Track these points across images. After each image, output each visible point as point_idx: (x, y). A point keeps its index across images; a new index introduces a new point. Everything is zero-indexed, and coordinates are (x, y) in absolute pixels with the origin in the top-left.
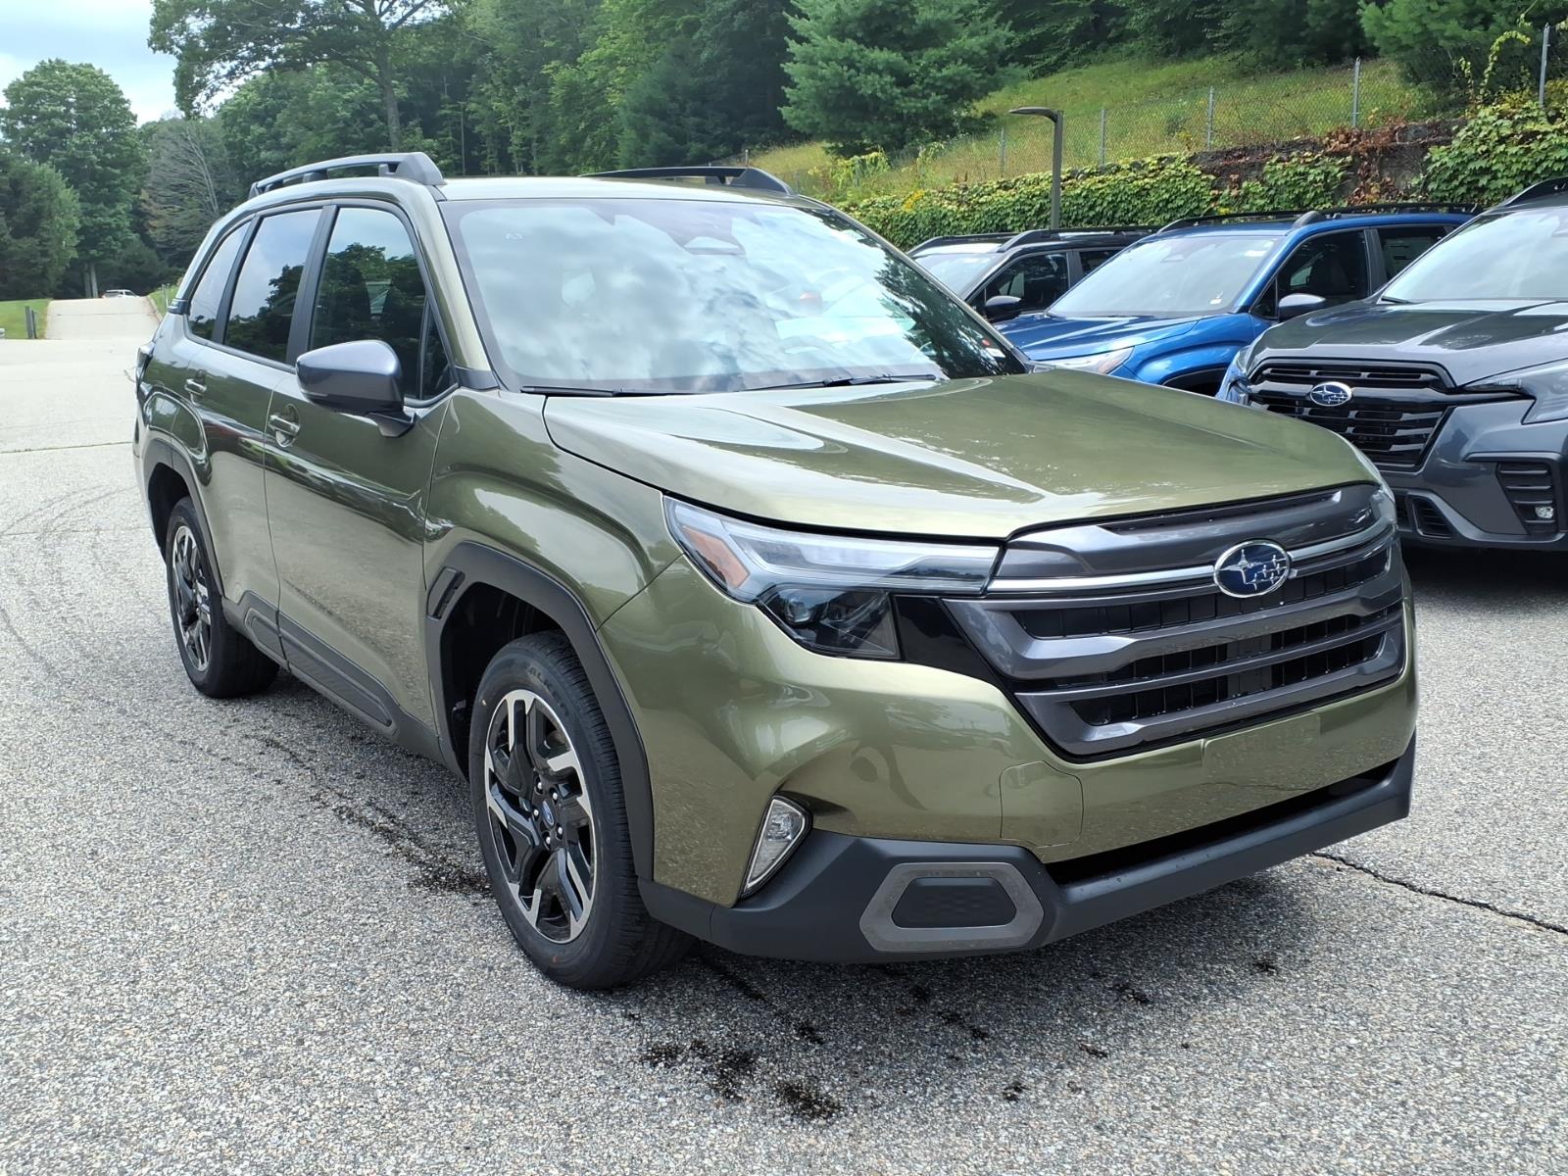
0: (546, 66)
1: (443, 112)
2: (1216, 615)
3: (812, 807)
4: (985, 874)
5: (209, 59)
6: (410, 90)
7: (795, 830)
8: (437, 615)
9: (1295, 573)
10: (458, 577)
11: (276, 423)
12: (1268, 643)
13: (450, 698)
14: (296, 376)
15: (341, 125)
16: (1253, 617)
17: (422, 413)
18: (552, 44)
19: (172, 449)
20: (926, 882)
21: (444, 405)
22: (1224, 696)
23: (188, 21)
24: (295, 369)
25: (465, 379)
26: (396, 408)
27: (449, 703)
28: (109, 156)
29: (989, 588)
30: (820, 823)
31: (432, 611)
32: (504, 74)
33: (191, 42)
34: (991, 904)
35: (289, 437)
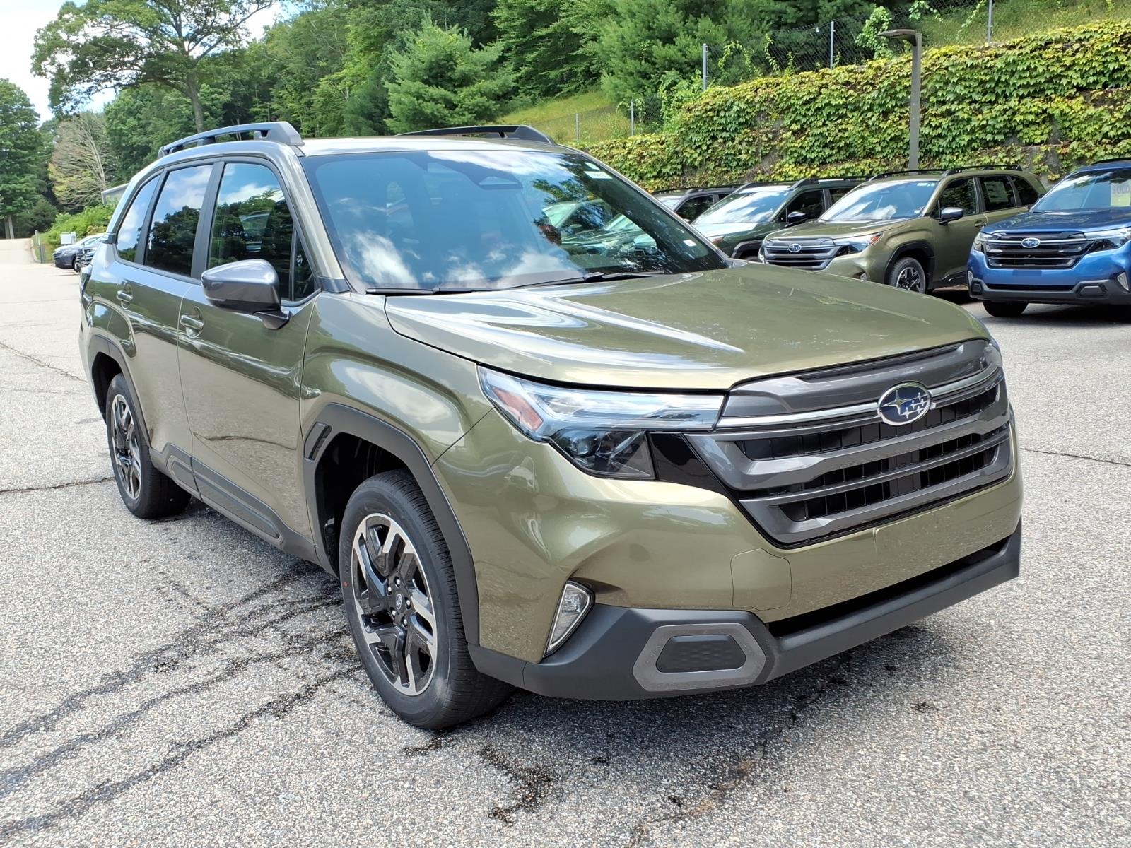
0: (321, 79)
1: (255, 110)
2: (880, 437)
3: (594, 588)
4: (723, 631)
5: (74, 80)
6: (232, 95)
7: (582, 605)
8: (311, 457)
9: (934, 406)
10: (327, 430)
11: (184, 321)
12: (917, 457)
13: (323, 516)
14: (202, 287)
15: (185, 119)
16: (905, 438)
17: (295, 311)
18: (325, 64)
19: (109, 342)
20: (679, 639)
21: (311, 304)
22: (887, 496)
23: (57, 56)
24: (201, 282)
25: (326, 286)
26: (276, 308)
27: (322, 520)
28: (19, 142)
29: (719, 425)
30: (600, 599)
31: (308, 454)
32: (295, 84)
33: (60, 71)
34: (729, 654)
35: (196, 331)
